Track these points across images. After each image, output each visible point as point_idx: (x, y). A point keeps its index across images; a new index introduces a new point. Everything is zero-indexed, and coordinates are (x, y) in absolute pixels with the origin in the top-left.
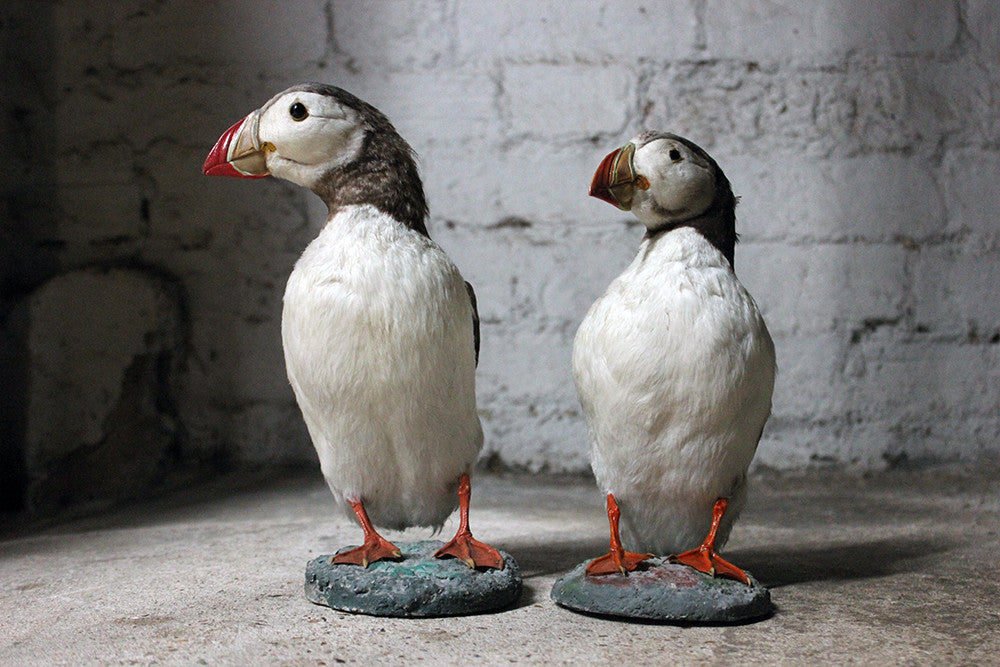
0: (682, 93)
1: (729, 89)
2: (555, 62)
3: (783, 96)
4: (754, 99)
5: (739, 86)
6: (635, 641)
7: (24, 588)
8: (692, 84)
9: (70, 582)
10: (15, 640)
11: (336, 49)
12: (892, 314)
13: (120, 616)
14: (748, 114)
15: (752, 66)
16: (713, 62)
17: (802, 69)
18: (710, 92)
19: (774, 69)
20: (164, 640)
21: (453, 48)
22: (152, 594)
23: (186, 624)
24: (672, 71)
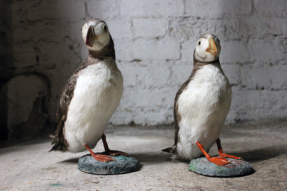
0: (180, 25)
1: (193, 24)
2: (147, 18)
3: (207, 26)
4: (199, 27)
5: (195, 23)
6: (175, 170)
7: (15, 161)
8: (183, 23)
9: (27, 159)
10: (16, 175)
11: (88, 15)
12: (236, 82)
13: (43, 168)
14: (198, 31)
15: (199, 18)
16: (188, 17)
17: (212, 19)
18: (188, 25)
19: (204, 19)
20: (55, 174)
21: (119, 14)
22: (49, 162)
23: (60, 169)
24: (178, 20)
